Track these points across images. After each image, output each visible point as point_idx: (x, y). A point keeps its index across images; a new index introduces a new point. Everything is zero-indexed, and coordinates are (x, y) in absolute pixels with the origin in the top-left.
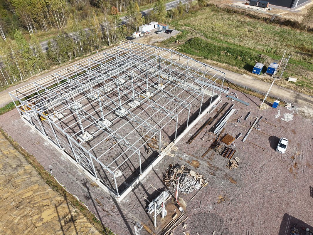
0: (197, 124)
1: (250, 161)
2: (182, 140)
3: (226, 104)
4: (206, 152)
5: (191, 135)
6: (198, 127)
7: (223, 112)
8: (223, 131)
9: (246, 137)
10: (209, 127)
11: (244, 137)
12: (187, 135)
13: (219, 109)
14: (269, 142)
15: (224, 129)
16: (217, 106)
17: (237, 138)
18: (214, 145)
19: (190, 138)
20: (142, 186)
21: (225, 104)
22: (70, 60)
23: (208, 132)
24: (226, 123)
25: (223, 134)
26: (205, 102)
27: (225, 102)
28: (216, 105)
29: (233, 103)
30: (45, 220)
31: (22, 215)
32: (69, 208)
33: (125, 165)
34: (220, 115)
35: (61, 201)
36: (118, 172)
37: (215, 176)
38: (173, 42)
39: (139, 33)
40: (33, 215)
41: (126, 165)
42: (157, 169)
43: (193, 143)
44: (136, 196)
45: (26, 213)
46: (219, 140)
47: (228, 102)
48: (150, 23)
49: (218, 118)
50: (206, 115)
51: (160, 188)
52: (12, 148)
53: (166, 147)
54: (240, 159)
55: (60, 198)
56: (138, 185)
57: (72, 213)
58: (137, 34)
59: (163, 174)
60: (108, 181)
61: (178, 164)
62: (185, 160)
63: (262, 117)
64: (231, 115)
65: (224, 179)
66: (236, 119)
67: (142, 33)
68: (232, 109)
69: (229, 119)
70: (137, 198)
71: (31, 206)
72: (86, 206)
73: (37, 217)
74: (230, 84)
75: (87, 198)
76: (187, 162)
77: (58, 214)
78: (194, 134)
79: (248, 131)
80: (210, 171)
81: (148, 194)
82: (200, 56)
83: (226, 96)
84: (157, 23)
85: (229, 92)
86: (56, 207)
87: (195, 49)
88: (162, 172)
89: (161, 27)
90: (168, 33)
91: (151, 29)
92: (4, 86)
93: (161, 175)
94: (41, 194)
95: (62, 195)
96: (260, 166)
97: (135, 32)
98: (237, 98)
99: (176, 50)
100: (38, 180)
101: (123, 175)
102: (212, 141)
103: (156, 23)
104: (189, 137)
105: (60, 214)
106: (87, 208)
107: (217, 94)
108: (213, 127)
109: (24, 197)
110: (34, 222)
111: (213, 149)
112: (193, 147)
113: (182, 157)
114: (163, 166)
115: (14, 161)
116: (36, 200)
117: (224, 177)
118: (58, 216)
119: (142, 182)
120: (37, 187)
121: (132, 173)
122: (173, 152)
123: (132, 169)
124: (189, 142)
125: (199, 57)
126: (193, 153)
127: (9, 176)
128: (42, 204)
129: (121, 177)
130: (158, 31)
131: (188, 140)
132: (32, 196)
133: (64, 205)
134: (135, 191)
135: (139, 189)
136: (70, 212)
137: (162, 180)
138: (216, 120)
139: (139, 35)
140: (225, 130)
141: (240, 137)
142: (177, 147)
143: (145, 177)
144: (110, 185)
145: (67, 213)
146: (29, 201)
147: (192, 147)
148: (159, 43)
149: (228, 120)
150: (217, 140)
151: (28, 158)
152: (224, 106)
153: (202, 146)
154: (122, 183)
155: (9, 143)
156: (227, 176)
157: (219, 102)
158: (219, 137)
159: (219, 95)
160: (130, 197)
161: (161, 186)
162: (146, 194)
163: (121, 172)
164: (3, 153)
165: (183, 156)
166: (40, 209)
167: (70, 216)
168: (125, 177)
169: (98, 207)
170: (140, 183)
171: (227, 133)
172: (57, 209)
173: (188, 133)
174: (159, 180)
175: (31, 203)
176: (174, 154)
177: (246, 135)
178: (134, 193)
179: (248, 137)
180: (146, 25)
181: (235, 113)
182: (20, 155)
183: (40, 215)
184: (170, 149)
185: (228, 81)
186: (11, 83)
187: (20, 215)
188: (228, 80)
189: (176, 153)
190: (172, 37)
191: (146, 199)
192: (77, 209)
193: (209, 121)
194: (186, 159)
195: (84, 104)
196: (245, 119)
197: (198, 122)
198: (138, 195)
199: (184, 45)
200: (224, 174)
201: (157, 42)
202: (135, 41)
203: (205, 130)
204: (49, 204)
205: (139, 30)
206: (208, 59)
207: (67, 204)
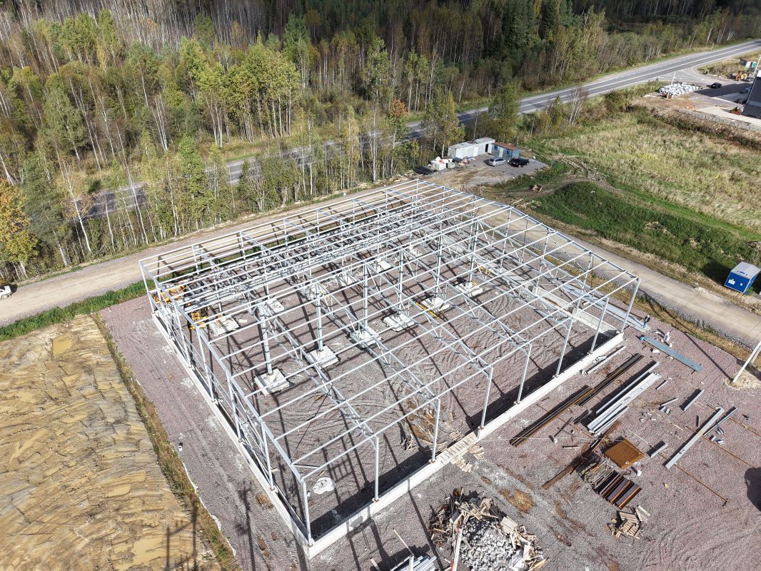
0: (546, 398)
1: (679, 527)
2: (500, 431)
3: (636, 358)
4: (558, 477)
5: (526, 423)
6: (549, 406)
7: (624, 377)
8: (614, 427)
9: (678, 456)
10: (577, 411)
11: (672, 457)
12: (515, 421)
13: (613, 369)
14: (746, 483)
15: (617, 423)
16: (610, 358)
17: (650, 453)
18: (583, 462)
19: (521, 429)
20: (374, 529)
21: (633, 357)
22: (283, 206)
23: (572, 423)
24: (626, 407)
25: (613, 436)
26: (580, 343)
27: (634, 352)
28: (608, 357)
29: (655, 359)
30: (137, 561)
31: (94, 536)
32: (194, 544)
33: (345, 468)
34: (615, 385)
35: (182, 522)
36: (323, 482)
37: (570, 545)
38: (524, 189)
39: (446, 161)
40: (116, 541)
41: (349, 468)
42: (420, 496)
43: (526, 446)
44: (354, 553)
45: (103, 533)
46: (598, 451)
47: (642, 353)
48: (477, 141)
49: (608, 390)
50: (575, 377)
51: (417, 547)
52: (117, 378)
53: (455, 442)
54: (649, 515)
55: (183, 515)
56: (364, 525)
57: (199, 558)
58: (440, 161)
59: (433, 510)
60: (296, 498)
61: (475, 492)
62: (496, 487)
63: (734, 408)
64: (644, 388)
65: (593, 559)
66: (657, 403)
67: (453, 161)
68: (649, 374)
69: (639, 398)
70: (356, 558)
71: (119, 519)
72: (233, 550)
73: (122, 548)
74: (657, 309)
75: (239, 530)
76: (500, 492)
77: (168, 552)
78: (533, 421)
79: (688, 441)
80: (560, 530)
81: (383, 553)
82: (586, 228)
83: (639, 338)
84: (494, 141)
85: (648, 328)
86: (169, 534)
87: (577, 210)
88: (431, 506)
89: (501, 150)
90: (517, 166)
91: (475, 154)
92: (140, 244)
93: (426, 512)
94: (146, 496)
95: (188, 509)
96: (707, 547)
97: (438, 158)
98: (671, 346)
99: (528, 206)
100: (149, 463)
101: (335, 491)
102: (578, 450)
103: (491, 142)
104: (519, 428)
105: (171, 554)
106: (235, 554)
107: (615, 329)
108: (590, 412)
109: (110, 494)
110: (114, 557)
111: (579, 471)
112: (526, 456)
113: (491, 476)
114: (437, 489)
115: (114, 408)
116: (132, 506)
117: (595, 554)
118: (168, 557)
119: (376, 519)
120: (141, 478)
121: (356, 492)
122: (469, 458)
123: (359, 480)
124: (515, 441)
125: (583, 231)
126: (522, 471)
127: (95, 440)
128: (142, 521)
129: (328, 494)
130: (492, 160)
131: (514, 435)
132: (126, 497)
133: (187, 534)
134: (353, 539)
135: (364, 536)
136: (195, 554)
137: (427, 526)
138: (601, 396)
139: (447, 164)
140: (619, 428)
141: (660, 454)
142: (482, 448)
143: (386, 509)
144: (298, 509)
145: (188, 556)
146: (116, 506)
147: (522, 457)
148: (491, 186)
149: (633, 402)
150: (594, 450)
151: (143, 407)
152: (628, 364)
153: (550, 457)
154: (327, 510)
155: (114, 367)
156: (605, 554)
157: (617, 349)
158: (599, 441)
159: (618, 332)
160: (338, 552)
161: (421, 541)
162: (378, 551)
163: (331, 483)
164: (96, 388)
165: (493, 475)
166: (135, 531)
167: (191, 565)
168: (338, 498)
169: (258, 559)
170: (370, 520)
171: (624, 436)
172: (168, 541)
173: (519, 416)
174: (420, 524)
175: (121, 512)
176: (471, 466)
177: (678, 451)
178: (351, 542)
179: (684, 457)
180: (466, 143)
181: (657, 385)
182: (130, 397)
183: (130, 546)
184: (464, 451)
185: (651, 298)
186: (154, 241)
187: (91, 534)
188: (653, 297)
189: (477, 463)
190: (524, 175)
191: (376, 565)
192: (210, 551)
193: (580, 395)
194: (500, 483)
195: (288, 305)
196: (683, 407)
197: (552, 391)
198: (358, 551)
199: (549, 199)
200: (596, 546)
201: (486, 185)
202: (434, 176)
203: (565, 416)
204: (157, 524)
205: (449, 154)
206: (606, 238)
207: (194, 533)
